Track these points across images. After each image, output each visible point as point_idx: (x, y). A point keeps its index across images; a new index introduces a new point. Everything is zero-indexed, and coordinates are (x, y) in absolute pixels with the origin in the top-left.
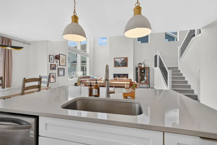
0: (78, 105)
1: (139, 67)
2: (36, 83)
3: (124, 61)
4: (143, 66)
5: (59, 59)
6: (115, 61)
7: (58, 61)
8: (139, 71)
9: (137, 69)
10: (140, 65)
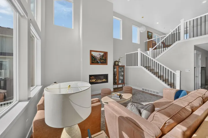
4: (120, 64)
6: (91, 55)
8: (117, 70)
10: (117, 63)
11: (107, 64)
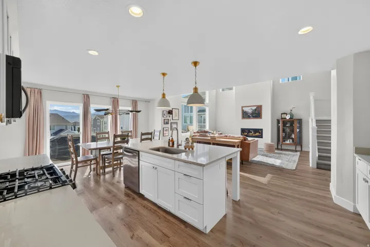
0: (161, 150)
1: (282, 118)
2: (150, 136)
3: (255, 110)
4: (288, 117)
5: (172, 114)
6: (243, 111)
7: (171, 115)
8: (281, 125)
9: (278, 121)
10: (284, 116)
11: (261, 118)
